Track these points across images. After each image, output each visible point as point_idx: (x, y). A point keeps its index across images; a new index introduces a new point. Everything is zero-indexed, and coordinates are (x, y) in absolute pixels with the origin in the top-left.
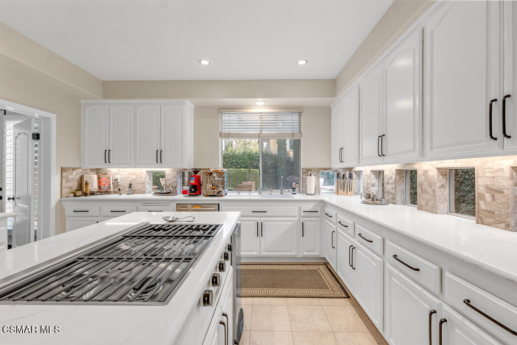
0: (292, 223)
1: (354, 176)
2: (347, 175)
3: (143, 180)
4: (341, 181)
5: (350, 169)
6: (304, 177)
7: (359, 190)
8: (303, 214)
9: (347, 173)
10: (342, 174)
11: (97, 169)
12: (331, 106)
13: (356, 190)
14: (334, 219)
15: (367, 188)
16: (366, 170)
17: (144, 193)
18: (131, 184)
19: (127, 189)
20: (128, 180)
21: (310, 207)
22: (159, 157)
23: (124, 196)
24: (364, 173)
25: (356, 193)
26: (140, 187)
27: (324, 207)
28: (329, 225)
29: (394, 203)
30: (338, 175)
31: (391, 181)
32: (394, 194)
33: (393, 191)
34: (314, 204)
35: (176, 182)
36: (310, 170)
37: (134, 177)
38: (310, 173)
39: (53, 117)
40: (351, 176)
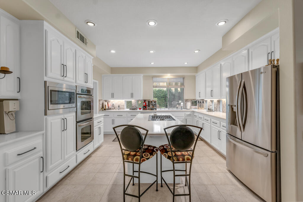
0: (182, 119)
1: (204, 102)
2: (202, 102)
3: (123, 104)
4: (200, 104)
5: (203, 100)
6: (185, 103)
7: (206, 107)
8: (186, 116)
9: (202, 101)
10: (200, 101)
11: (105, 100)
12: (196, 75)
13: (205, 107)
14: (197, 117)
15: (209, 106)
16: (209, 100)
17: (124, 109)
18: (119, 106)
19: (118, 108)
20: (118, 104)
21: (188, 113)
22: (132, 96)
23: (117, 110)
24: (208, 101)
25: (205, 109)
26: (122, 107)
27: (194, 113)
28: (196, 119)
29: (217, 111)
30: (199, 102)
31: (216, 104)
32: (217, 108)
33: (216, 107)
34: (190, 112)
35: (136, 105)
36: (188, 100)
37: (120, 103)
38: (188, 101)
39: (97, 82)
40: (203, 102)
